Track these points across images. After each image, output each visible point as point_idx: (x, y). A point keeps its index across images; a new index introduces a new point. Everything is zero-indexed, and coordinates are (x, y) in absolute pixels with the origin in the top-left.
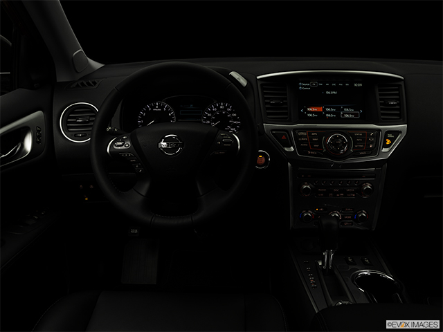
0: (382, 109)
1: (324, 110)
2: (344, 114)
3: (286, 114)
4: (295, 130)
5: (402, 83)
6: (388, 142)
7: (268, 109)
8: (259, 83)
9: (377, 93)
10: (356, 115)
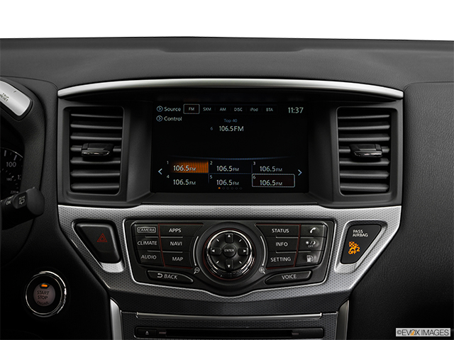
0: (343, 168)
1: (212, 169)
2: (259, 178)
3: (115, 180)
4: (130, 219)
5: (398, 106)
6: (354, 248)
7: (74, 167)
8: (63, 105)
9: (335, 128)
10: (287, 181)
